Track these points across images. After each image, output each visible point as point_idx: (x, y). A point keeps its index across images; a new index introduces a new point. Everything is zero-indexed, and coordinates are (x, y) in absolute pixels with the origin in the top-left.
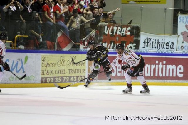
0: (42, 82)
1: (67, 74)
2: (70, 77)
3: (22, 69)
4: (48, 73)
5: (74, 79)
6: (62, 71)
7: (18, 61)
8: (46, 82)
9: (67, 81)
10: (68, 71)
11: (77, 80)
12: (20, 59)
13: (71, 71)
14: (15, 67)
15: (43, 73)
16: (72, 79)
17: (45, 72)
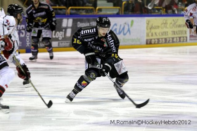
0: (147, 44)
1: (170, 35)
2: (173, 38)
3: (128, 32)
4: (152, 35)
5: (177, 40)
6: (166, 33)
7: (125, 25)
8: (151, 43)
9: (171, 41)
10: (171, 33)
11: (180, 41)
12: (127, 23)
13: (174, 33)
14: (122, 30)
15: (148, 35)
16: (175, 40)
17: (150, 34)
